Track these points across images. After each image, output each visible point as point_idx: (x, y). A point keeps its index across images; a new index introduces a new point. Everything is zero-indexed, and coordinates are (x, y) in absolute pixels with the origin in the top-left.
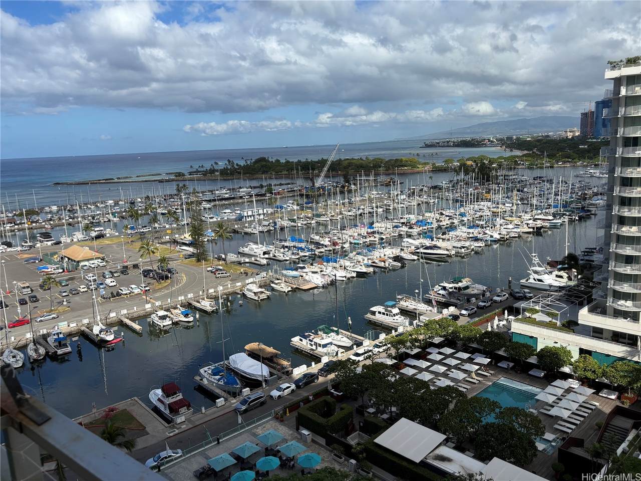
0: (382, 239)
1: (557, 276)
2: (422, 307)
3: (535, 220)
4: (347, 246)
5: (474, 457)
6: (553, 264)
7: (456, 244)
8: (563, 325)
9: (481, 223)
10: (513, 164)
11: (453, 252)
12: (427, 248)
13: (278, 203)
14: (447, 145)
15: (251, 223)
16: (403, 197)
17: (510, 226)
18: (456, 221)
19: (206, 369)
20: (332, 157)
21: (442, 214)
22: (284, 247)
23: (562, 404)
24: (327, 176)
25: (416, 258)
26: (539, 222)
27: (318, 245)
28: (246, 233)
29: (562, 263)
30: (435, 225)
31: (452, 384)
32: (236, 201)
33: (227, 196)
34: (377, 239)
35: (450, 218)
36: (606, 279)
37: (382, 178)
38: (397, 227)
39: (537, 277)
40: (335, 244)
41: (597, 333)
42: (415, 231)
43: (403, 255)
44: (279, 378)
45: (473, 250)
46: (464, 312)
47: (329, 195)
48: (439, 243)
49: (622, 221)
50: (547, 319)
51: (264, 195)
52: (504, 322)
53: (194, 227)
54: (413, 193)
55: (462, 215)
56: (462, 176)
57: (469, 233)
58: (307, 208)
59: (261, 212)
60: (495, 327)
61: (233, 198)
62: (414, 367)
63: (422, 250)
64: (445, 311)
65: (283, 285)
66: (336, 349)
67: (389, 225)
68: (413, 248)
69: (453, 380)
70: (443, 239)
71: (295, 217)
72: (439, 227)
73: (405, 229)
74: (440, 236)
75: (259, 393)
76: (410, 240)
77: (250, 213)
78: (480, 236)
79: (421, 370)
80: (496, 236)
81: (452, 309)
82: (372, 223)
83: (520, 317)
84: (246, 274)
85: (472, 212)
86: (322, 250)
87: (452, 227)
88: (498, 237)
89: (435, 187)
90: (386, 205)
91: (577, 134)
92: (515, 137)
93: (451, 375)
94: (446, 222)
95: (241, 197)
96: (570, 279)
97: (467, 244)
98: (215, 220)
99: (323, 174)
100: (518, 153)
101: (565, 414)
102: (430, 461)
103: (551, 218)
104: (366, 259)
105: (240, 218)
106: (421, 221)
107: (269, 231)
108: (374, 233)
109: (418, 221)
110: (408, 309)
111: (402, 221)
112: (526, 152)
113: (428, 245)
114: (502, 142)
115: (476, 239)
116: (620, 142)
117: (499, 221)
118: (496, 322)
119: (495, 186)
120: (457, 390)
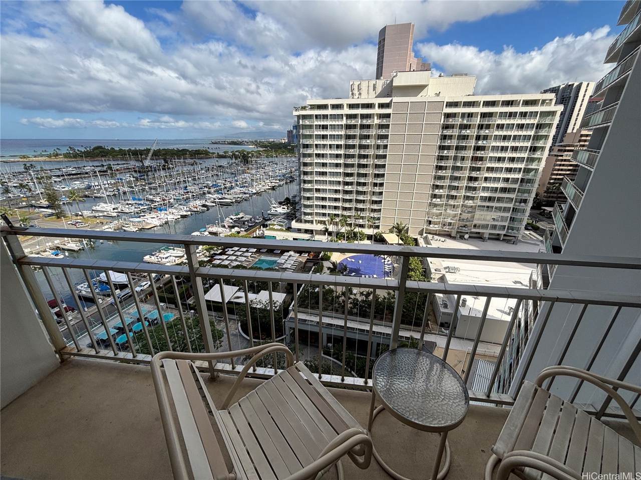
0: (194, 196)
1: (283, 208)
2: (220, 230)
3: (271, 183)
4: (172, 201)
5: (253, 293)
6: (280, 203)
7: (235, 196)
8: (286, 229)
9: (246, 185)
10: (259, 155)
11: (234, 200)
12: (220, 199)
13: (118, 176)
14: (224, 143)
15: (99, 190)
16: (203, 172)
17: (260, 186)
18: (233, 184)
19: (82, 285)
20: (154, 148)
21: (226, 181)
22: (128, 204)
23: (287, 262)
24: (152, 159)
25: (214, 204)
26: (273, 183)
27: (152, 201)
28: (96, 197)
29: (284, 202)
30: (223, 187)
31: (239, 264)
32: (83, 176)
33: (73, 172)
34: (190, 196)
35: (231, 183)
36: (301, 208)
37: (189, 161)
38: (201, 188)
39: (274, 209)
40: (164, 200)
41: (299, 231)
42: (212, 190)
43: (207, 203)
44: (139, 280)
45: (243, 199)
46: (242, 229)
47: (155, 171)
48: (226, 196)
49: (305, 182)
50: (280, 228)
51: (106, 171)
52: (262, 232)
53: (49, 195)
54: (209, 170)
55: (237, 181)
56: (234, 160)
57: (241, 190)
58: (141, 179)
59: (105, 182)
60: (257, 234)
61: (80, 174)
62: (220, 259)
63: (217, 200)
64: (233, 230)
65: (131, 227)
66: (174, 258)
67: (196, 187)
68: (212, 199)
69: (240, 261)
70: (228, 194)
71: (133, 185)
72: (225, 188)
73: (206, 189)
74: (226, 192)
75: (127, 290)
76: (210, 196)
77: (97, 184)
78: (246, 191)
79: (223, 260)
80: (254, 191)
81: (236, 229)
82: (186, 187)
83: (268, 228)
84: (102, 223)
85: (241, 179)
86: (156, 204)
87: (232, 188)
88: (255, 191)
89: (220, 166)
90: (193, 176)
91: (286, 141)
92: (258, 141)
93: (238, 259)
94: (228, 185)
95: (87, 173)
96: (288, 209)
97: (240, 196)
98: (66, 189)
99: (149, 158)
100: (261, 149)
101: (289, 266)
102: (232, 300)
103: (278, 181)
104: (185, 207)
105: (89, 187)
106: (215, 185)
107: (114, 195)
108: (188, 192)
109: (213, 185)
110: (213, 232)
111: (204, 185)
112: (264, 149)
113: (220, 197)
114: (252, 143)
115: (245, 193)
116: (302, 147)
117: (255, 184)
118: (257, 232)
119: (250, 166)
120: (242, 265)
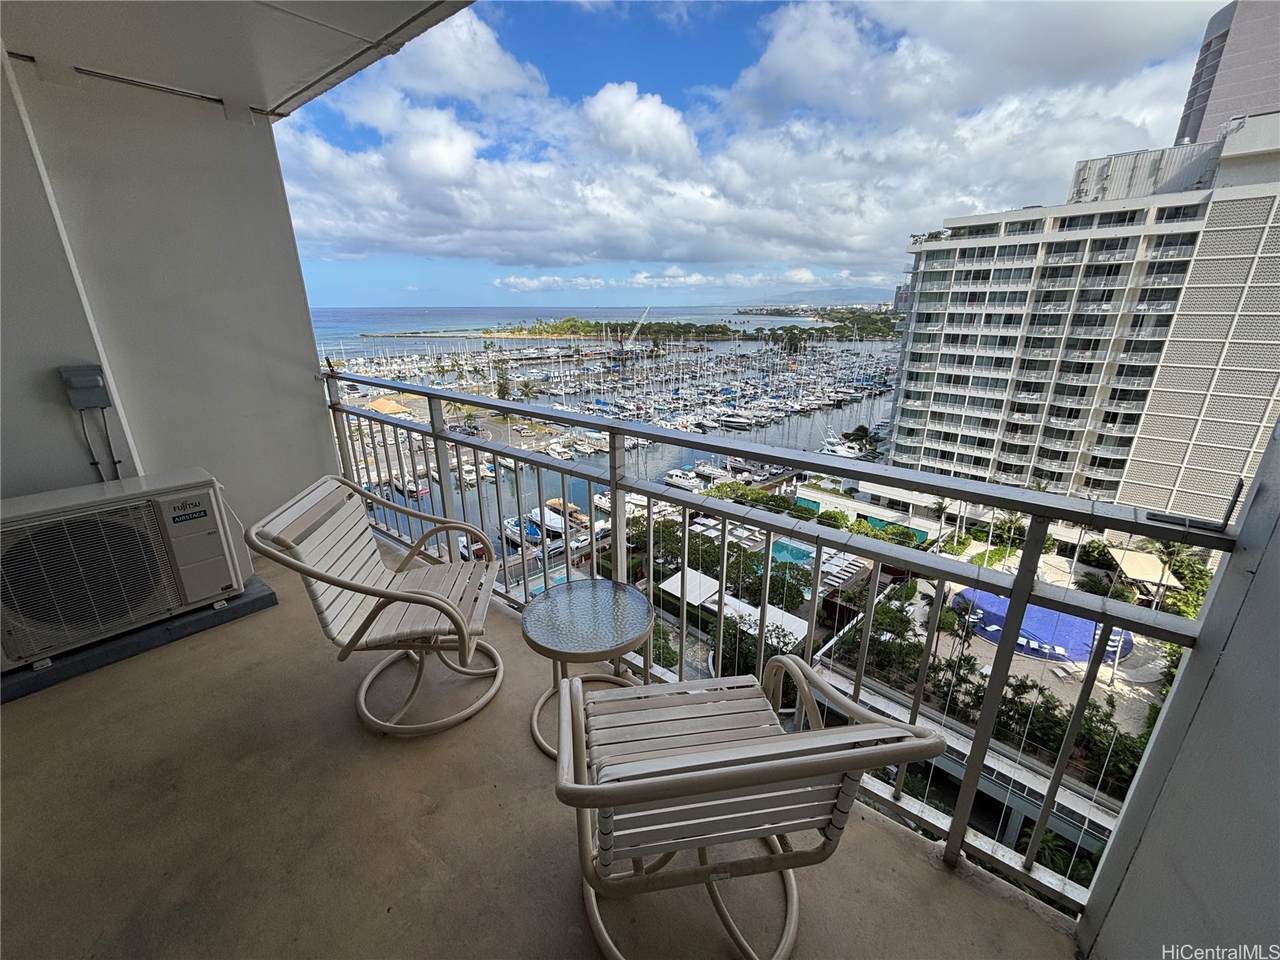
0: (686, 406)
1: (849, 447)
2: (718, 472)
3: (837, 392)
4: (651, 411)
5: (748, 603)
6: (846, 436)
7: (757, 413)
8: (845, 492)
9: (784, 393)
10: (823, 334)
11: (754, 421)
12: (729, 416)
13: (585, 365)
14: (760, 313)
15: (557, 384)
16: (711, 364)
17: (812, 398)
18: (759, 391)
19: (509, 520)
20: (642, 321)
21: (747, 383)
22: (589, 409)
23: (833, 561)
24: (636, 339)
25: (717, 425)
26: (840, 395)
27: (622, 408)
28: (552, 394)
29: (853, 434)
30: (739, 394)
31: (735, 541)
32: (543, 361)
33: (534, 356)
34: (680, 406)
35: (755, 387)
37: (694, 344)
38: (701, 394)
39: (830, 448)
40: (639, 408)
41: (875, 500)
42: (719, 399)
43: (705, 422)
44: (578, 531)
45: (773, 420)
46: (756, 478)
47: (637, 359)
48: (742, 412)
49: (909, 394)
50: (831, 486)
51: (571, 356)
52: (792, 488)
53: (500, 385)
54: (721, 361)
55: (766, 385)
56: (771, 344)
57: (771, 403)
58: (614, 371)
59: (567, 373)
60: (783, 492)
61: (540, 358)
62: (703, 525)
63: (723, 418)
64: (739, 476)
65: (586, 447)
66: (633, 507)
67: (694, 391)
68: (715, 415)
69: (737, 537)
70: (746, 409)
71: (602, 380)
72: (744, 396)
73: (709, 396)
74: (743, 404)
75: (559, 543)
76: (713, 408)
77: (557, 374)
78: (780, 407)
79: (709, 528)
80: (797, 407)
81: (746, 474)
82: (678, 390)
83: (806, 483)
84: (551, 434)
85: (776, 383)
86: (627, 414)
87: (754, 397)
88: (799, 408)
89: (744, 355)
90: (693, 372)
91: (891, 308)
92: (829, 308)
93: (735, 533)
94: (750, 391)
95: (549, 358)
96: (860, 450)
97: (768, 414)
98: (521, 379)
99: (633, 337)
100: (831, 325)
101: (835, 570)
102: (707, 605)
103: (852, 391)
104: (669, 424)
105: (547, 379)
106: (726, 389)
107: (575, 393)
108: (678, 399)
109: (723, 390)
110: (704, 473)
111: (707, 388)
112: (838, 324)
113: (730, 413)
114: (816, 312)
115: (778, 410)
116: (914, 318)
117: (802, 392)
118: (784, 487)
119: (801, 358)
120: (739, 546)
